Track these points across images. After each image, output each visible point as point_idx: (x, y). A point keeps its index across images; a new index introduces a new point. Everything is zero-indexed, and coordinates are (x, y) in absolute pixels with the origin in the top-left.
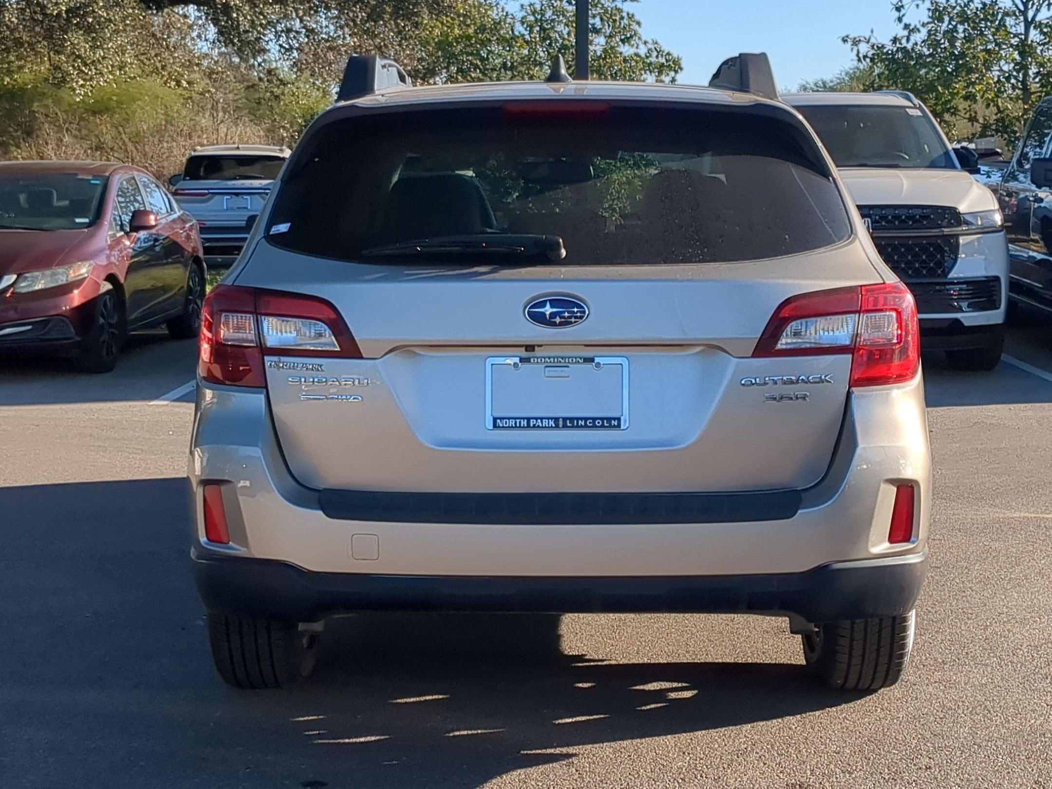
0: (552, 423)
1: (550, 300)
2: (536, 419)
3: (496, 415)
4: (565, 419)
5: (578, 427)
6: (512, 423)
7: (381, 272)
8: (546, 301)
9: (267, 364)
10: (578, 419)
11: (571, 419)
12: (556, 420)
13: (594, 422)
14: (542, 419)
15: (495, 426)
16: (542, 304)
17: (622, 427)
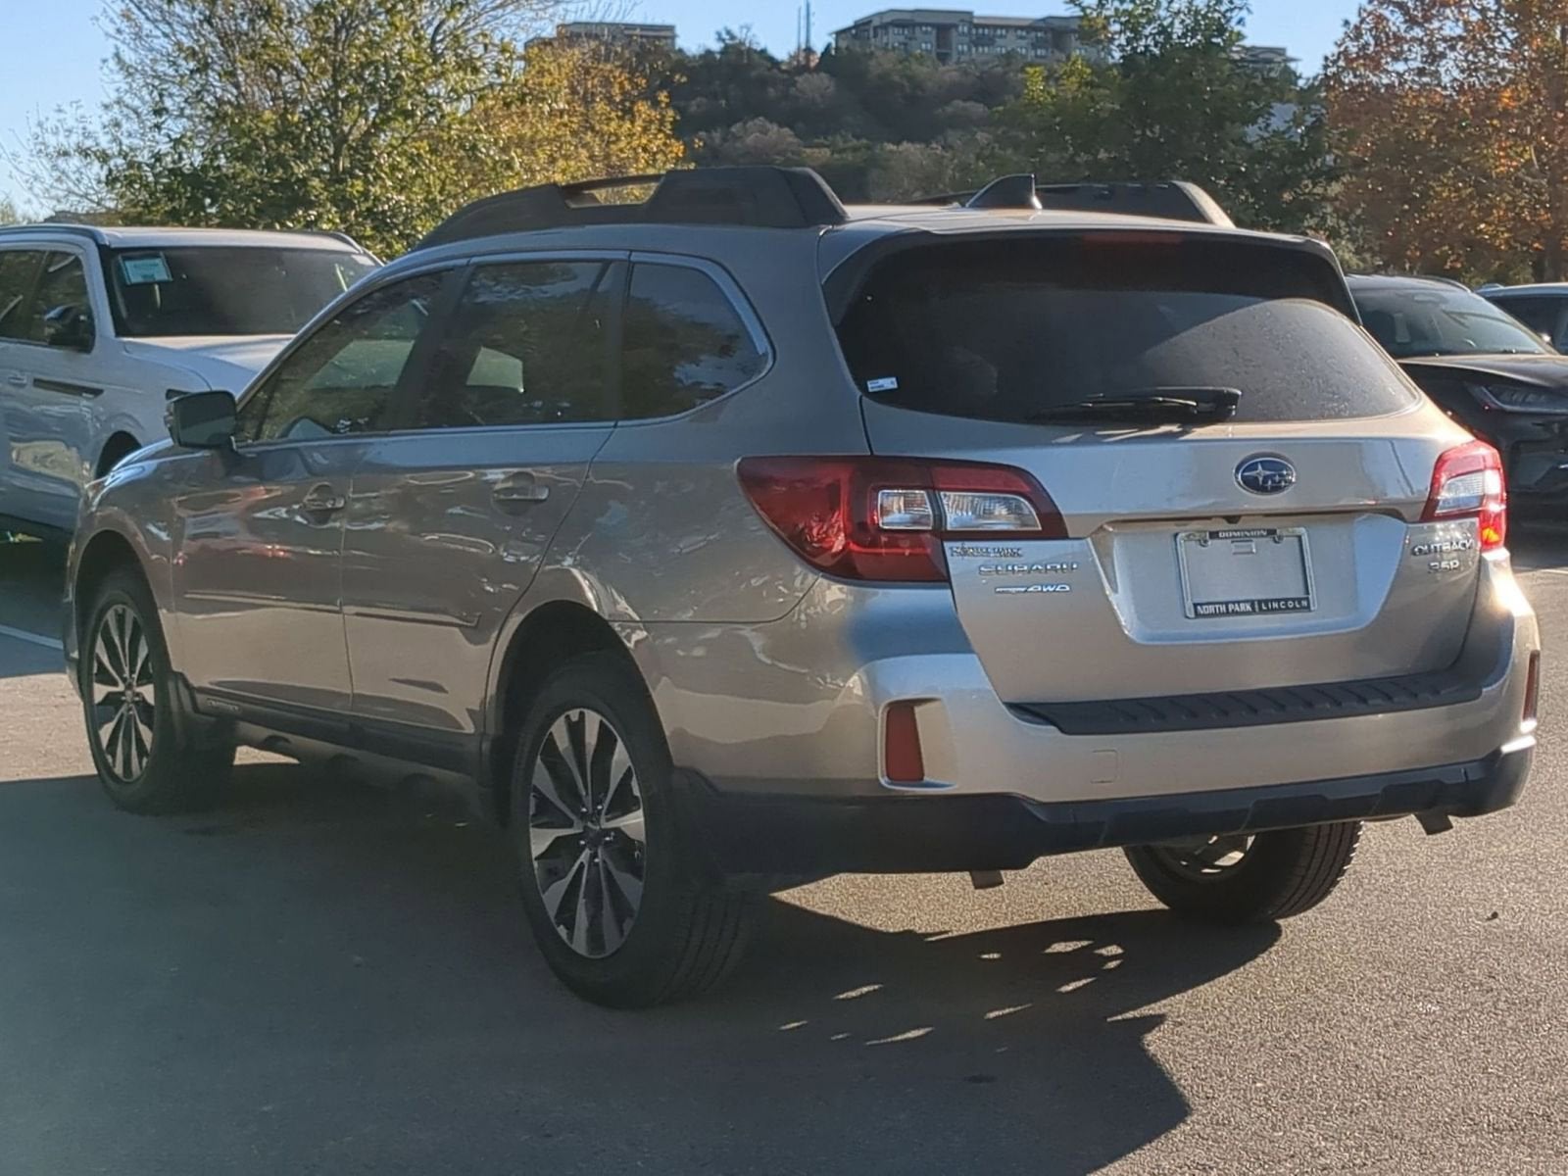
0: (1249, 608)
1: (1261, 462)
2: (1234, 603)
3: (1197, 601)
4: (1260, 602)
5: (1273, 610)
6: (1211, 609)
7: (1076, 433)
8: (1257, 463)
9: (948, 553)
10: (1272, 601)
11: (1266, 602)
12: (1252, 603)
13: (1286, 604)
14: (1239, 602)
15: (1197, 615)
16: (1253, 467)
17: (1312, 608)
